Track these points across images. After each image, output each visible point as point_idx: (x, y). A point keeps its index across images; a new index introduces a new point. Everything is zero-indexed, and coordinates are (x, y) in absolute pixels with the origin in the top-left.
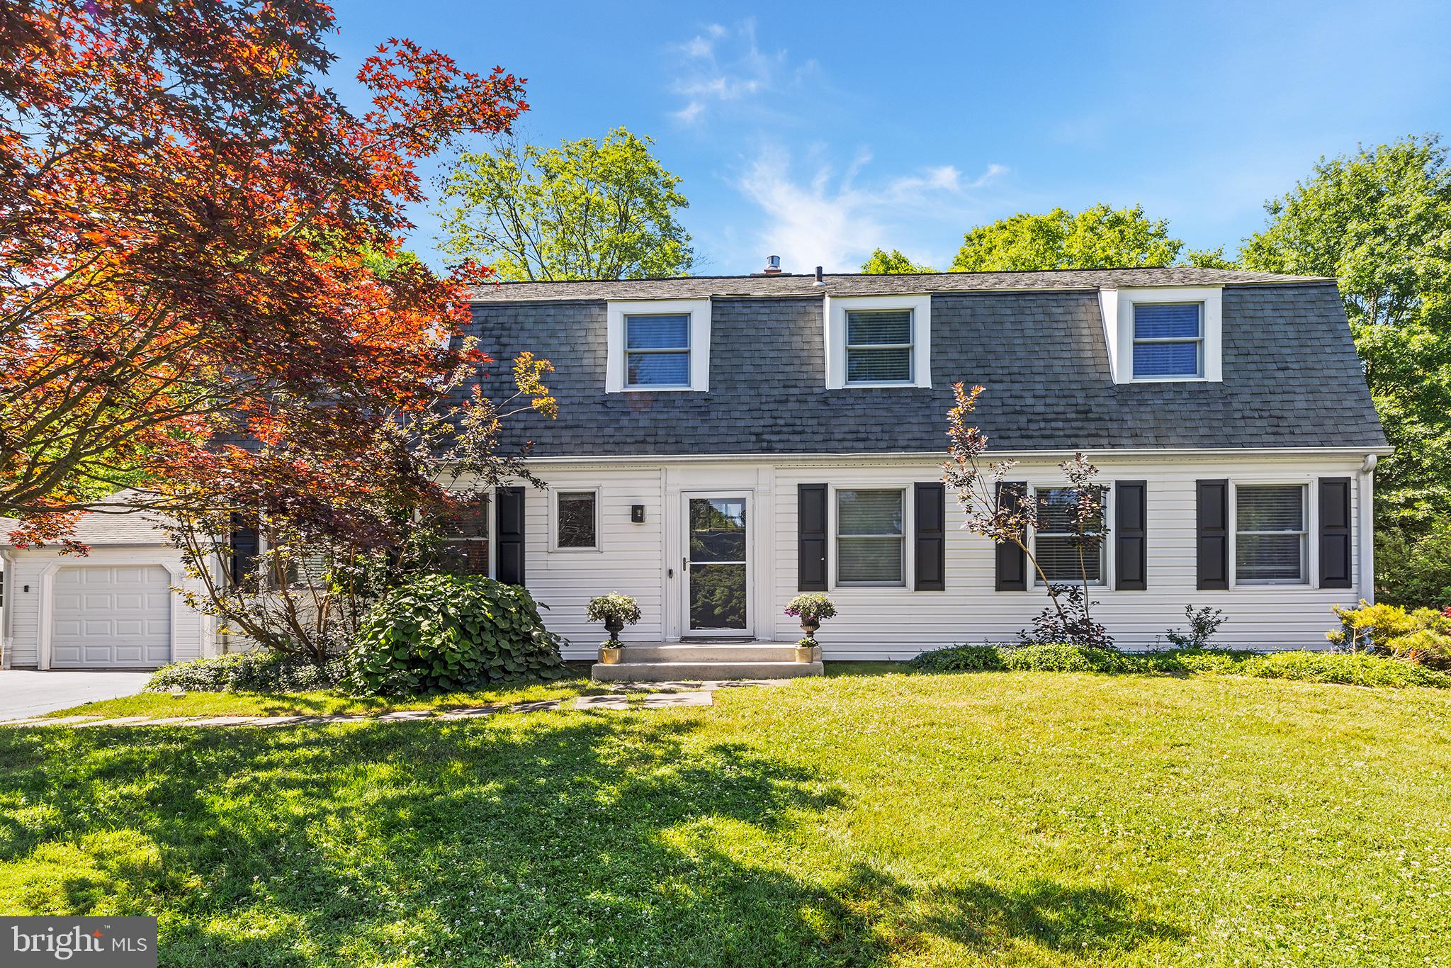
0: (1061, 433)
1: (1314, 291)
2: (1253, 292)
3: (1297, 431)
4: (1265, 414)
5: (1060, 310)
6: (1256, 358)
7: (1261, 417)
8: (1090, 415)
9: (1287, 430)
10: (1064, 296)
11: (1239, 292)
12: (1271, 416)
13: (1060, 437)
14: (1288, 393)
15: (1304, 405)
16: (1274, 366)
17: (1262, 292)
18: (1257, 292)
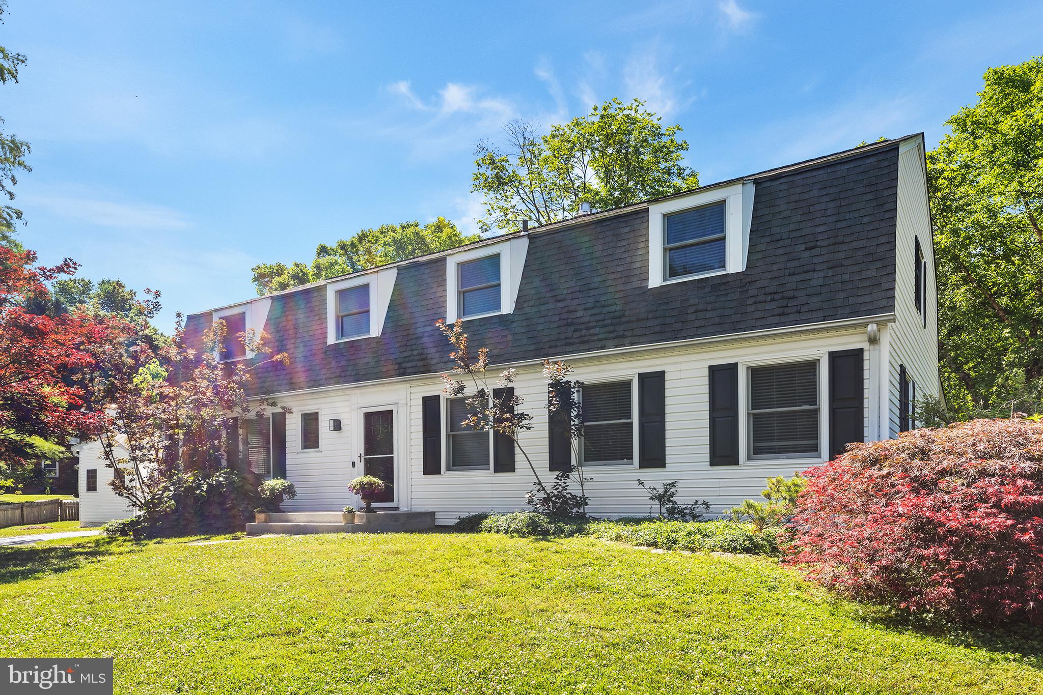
0: (596, 338)
1: (872, 160)
2: (804, 176)
3: (804, 309)
4: (777, 296)
5: (627, 230)
6: (788, 242)
7: (772, 300)
8: (623, 319)
9: (794, 310)
10: (634, 216)
11: (791, 179)
12: (783, 298)
13: (594, 341)
14: (808, 271)
15: (820, 282)
16: (803, 247)
17: (815, 173)
18: (809, 174)
